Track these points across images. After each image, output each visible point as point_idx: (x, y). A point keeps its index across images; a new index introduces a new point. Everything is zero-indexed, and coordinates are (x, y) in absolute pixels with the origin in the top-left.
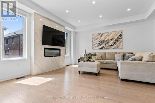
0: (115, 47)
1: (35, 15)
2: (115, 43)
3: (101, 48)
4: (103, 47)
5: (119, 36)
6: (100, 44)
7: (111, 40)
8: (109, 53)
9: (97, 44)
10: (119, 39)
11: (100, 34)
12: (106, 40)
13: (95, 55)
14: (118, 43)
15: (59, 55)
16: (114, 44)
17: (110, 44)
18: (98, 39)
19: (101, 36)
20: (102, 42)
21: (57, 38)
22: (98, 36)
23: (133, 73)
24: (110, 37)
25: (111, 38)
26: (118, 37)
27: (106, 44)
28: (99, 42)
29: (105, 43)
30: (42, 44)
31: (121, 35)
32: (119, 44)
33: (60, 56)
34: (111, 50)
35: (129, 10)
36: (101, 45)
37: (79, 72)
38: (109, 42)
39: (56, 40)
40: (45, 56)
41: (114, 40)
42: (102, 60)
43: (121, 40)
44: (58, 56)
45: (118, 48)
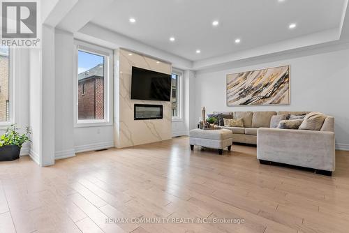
0: (273, 101)
1: (120, 52)
2: (273, 92)
3: (245, 103)
4: (249, 100)
5: (282, 77)
6: (241, 96)
7: (266, 86)
8: (259, 113)
9: (237, 96)
10: (282, 83)
11: (243, 73)
12: (254, 86)
13: (230, 117)
14: (279, 93)
15: (161, 116)
16: (272, 94)
17: (263, 94)
18: (239, 85)
19: (245, 78)
20: (247, 91)
21: (160, 84)
22: (239, 79)
23: (279, 149)
24: (264, 80)
25: (266, 83)
26: (280, 80)
27: (254, 95)
28: (241, 90)
29: (253, 92)
30: (131, 99)
31: (286, 76)
32: (282, 94)
33: (162, 118)
34: (265, 108)
35: (292, 26)
36: (244, 96)
37: (192, 147)
38: (260, 91)
39: (158, 87)
40: (136, 119)
41: (271, 87)
42: (244, 126)
43: (286, 85)
44: (158, 118)
45: (279, 102)
